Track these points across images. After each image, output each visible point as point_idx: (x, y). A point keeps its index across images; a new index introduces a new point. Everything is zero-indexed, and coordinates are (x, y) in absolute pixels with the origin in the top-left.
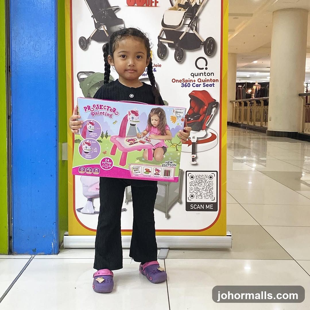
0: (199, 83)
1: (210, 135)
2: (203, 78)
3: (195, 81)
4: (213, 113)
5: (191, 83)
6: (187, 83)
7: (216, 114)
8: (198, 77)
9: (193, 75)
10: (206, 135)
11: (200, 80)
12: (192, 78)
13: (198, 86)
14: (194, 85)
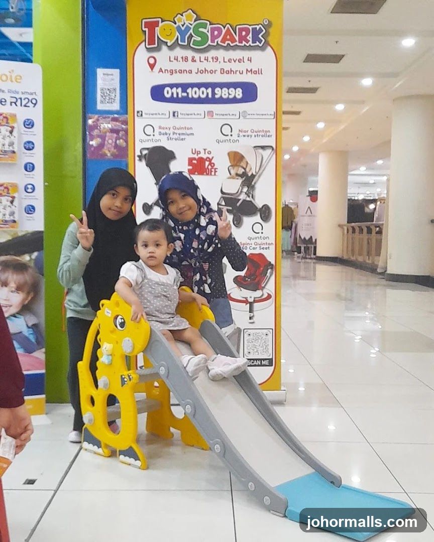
0: (255, 247)
1: (266, 296)
2: (259, 241)
3: (251, 244)
4: (268, 274)
5: (248, 246)
6: (245, 246)
7: (271, 275)
8: (255, 240)
9: (250, 239)
10: (263, 295)
11: (256, 244)
12: (248, 241)
13: (254, 249)
14: (251, 248)
